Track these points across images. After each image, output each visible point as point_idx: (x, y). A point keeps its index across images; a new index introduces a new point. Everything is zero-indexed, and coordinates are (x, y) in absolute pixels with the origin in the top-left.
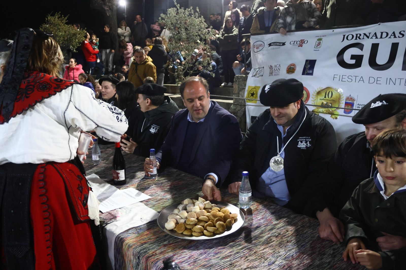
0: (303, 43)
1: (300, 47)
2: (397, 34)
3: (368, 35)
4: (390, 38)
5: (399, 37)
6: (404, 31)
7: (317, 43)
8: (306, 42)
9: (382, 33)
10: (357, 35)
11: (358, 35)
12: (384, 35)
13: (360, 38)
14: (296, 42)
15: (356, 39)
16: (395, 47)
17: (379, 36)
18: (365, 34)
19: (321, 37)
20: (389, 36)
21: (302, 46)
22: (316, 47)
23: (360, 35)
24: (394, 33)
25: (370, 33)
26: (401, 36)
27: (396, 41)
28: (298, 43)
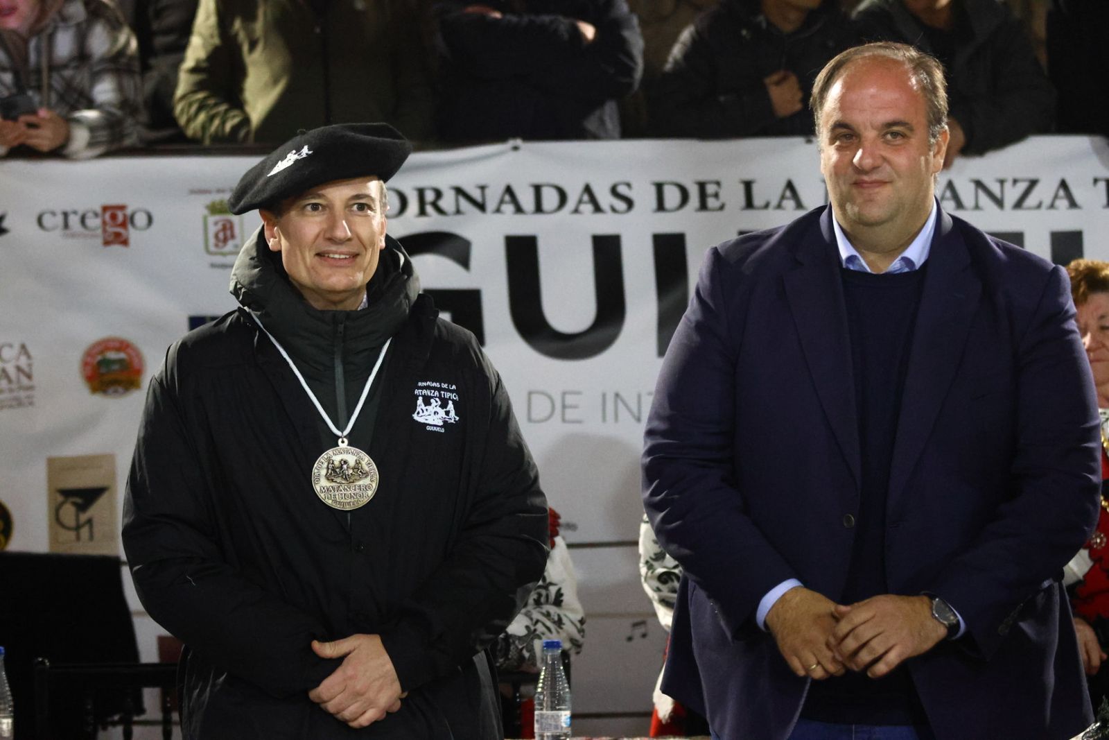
0: (124, 225)
1: (117, 248)
2: (605, 199)
3: (476, 194)
4: (576, 211)
5: (614, 210)
6: (629, 185)
7: (212, 230)
8: (141, 219)
9: (538, 189)
10: (421, 193)
11: (430, 196)
12: (550, 199)
13: (440, 211)
14: (74, 221)
15: (422, 212)
16: (607, 252)
17: (527, 200)
18: (459, 191)
20: (571, 204)
21: (125, 242)
22: (212, 248)
23: (438, 194)
24: (588, 190)
25: (483, 188)
26: (621, 205)
27: (605, 225)
28: (94, 222)
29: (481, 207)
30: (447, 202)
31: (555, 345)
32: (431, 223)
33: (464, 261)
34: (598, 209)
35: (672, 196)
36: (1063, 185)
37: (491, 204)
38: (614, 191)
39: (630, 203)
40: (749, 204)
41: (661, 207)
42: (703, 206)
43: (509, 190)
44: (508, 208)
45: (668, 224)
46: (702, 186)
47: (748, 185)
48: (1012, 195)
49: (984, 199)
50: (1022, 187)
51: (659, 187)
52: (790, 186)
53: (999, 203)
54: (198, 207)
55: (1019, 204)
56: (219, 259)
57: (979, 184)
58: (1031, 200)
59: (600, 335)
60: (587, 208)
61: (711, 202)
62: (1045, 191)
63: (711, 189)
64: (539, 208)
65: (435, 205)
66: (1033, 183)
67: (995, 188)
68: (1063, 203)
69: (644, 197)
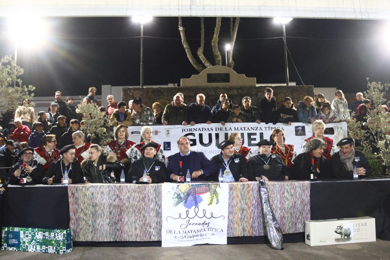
1: (156, 135)
2: (210, 129)
3: (196, 129)
7: (167, 133)
8: (159, 132)
9: (203, 128)
10: (190, 129)
11: (191, 129)
12: (204, 129)
13: (192, 131)
15: (190, 131)
16: (210, 135)
17: (201, 130)
18: (194, 129)
19: (168, 130)
20: (206, 130)
21: (157, 134)
23: (192, 129)
24: (208, 128)
26: (212, 130)
27: (210, 132)
28: (154, 132)
29: (196, 130)
30: (193, 130)
31: (204, 145)
32: (191, 132)
33: (194, 136)
34: (209, 131)
35: (217, 129)
36: (261, 128)
37: (197, 130)
38: (211, 129)
39: (213, 130)
40: (226, 130)
41: (216, 130)
42: (221, 130)
43: (199, 129)
44: (199, 130)
45: (217, 132)
46: (221, 128)
47: (226, 128)
48: (255, 129)
49: (252, 129)
50: (256, 128)
51: (216, 128)
52: (230, 128)
53: (254, 130)
54: (165, 131)
55: (256, 130)
56: (167, 136)
57: (251, 128)
58: (257, 129)
59: (209, 144)
60: (208, 130)
61: (222, 130)
62: (259, 128)
63: (222, 128)
64: (203, 130)
65: (191, 130)
66: (257, 128)
67: (253, 128)
68: (261, 130)
69: (214, 129)
